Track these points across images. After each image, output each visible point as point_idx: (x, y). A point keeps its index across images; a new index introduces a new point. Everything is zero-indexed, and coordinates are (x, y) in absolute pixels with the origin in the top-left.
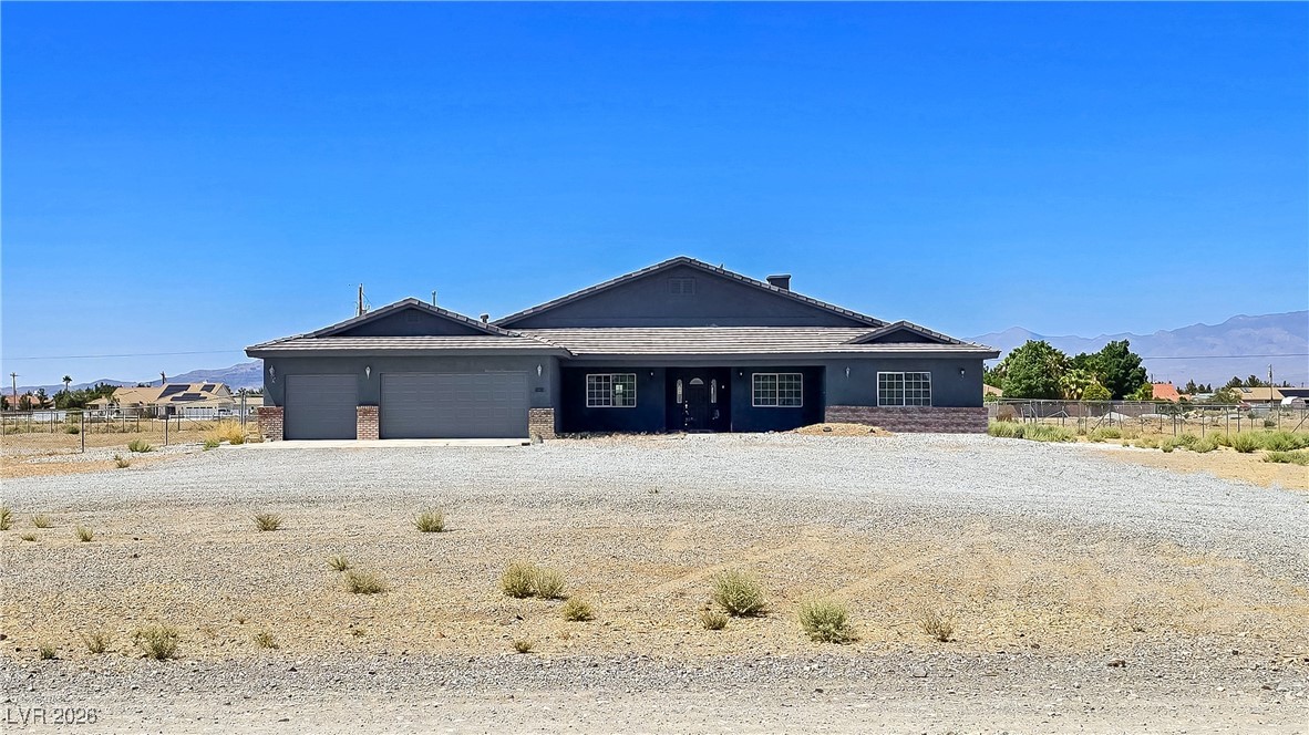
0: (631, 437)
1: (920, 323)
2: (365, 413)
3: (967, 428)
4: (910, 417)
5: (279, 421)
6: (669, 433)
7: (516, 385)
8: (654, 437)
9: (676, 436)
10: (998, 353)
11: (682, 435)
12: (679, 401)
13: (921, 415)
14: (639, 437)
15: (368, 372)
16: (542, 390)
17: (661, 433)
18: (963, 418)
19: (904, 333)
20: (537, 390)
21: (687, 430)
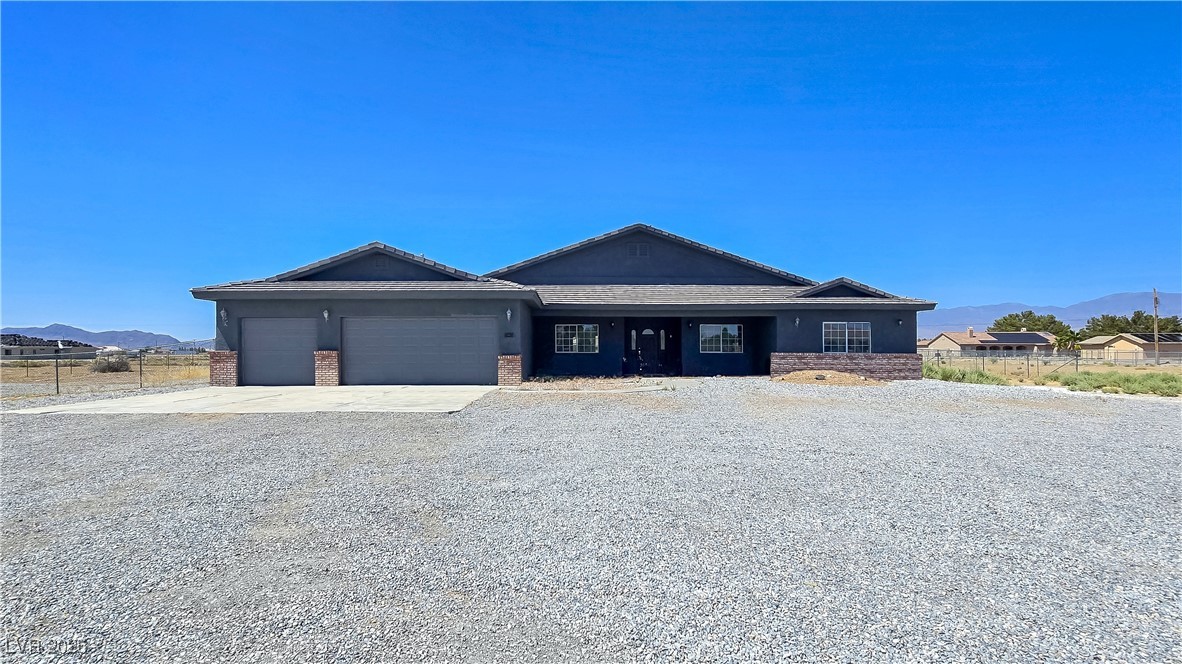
0: (591, 381)
1: (856, 279)
2: (324, 358)
3: (907, 374)
4: (856, 364)
5: (231, 367)
6: (625, 377)
7: (485, 328)
8: (612, 380)
9: (632, 380)
10: (935, 305)
11: (637, 378)
12: (634, 348)
13: (867, 362)
14: (598, 381)
15: (326, 315)
16: (511, 335)
17: (618, 376)
18: (904, 364)
19: (842, 288)
20: (507, 335)
21: (641, 374)
